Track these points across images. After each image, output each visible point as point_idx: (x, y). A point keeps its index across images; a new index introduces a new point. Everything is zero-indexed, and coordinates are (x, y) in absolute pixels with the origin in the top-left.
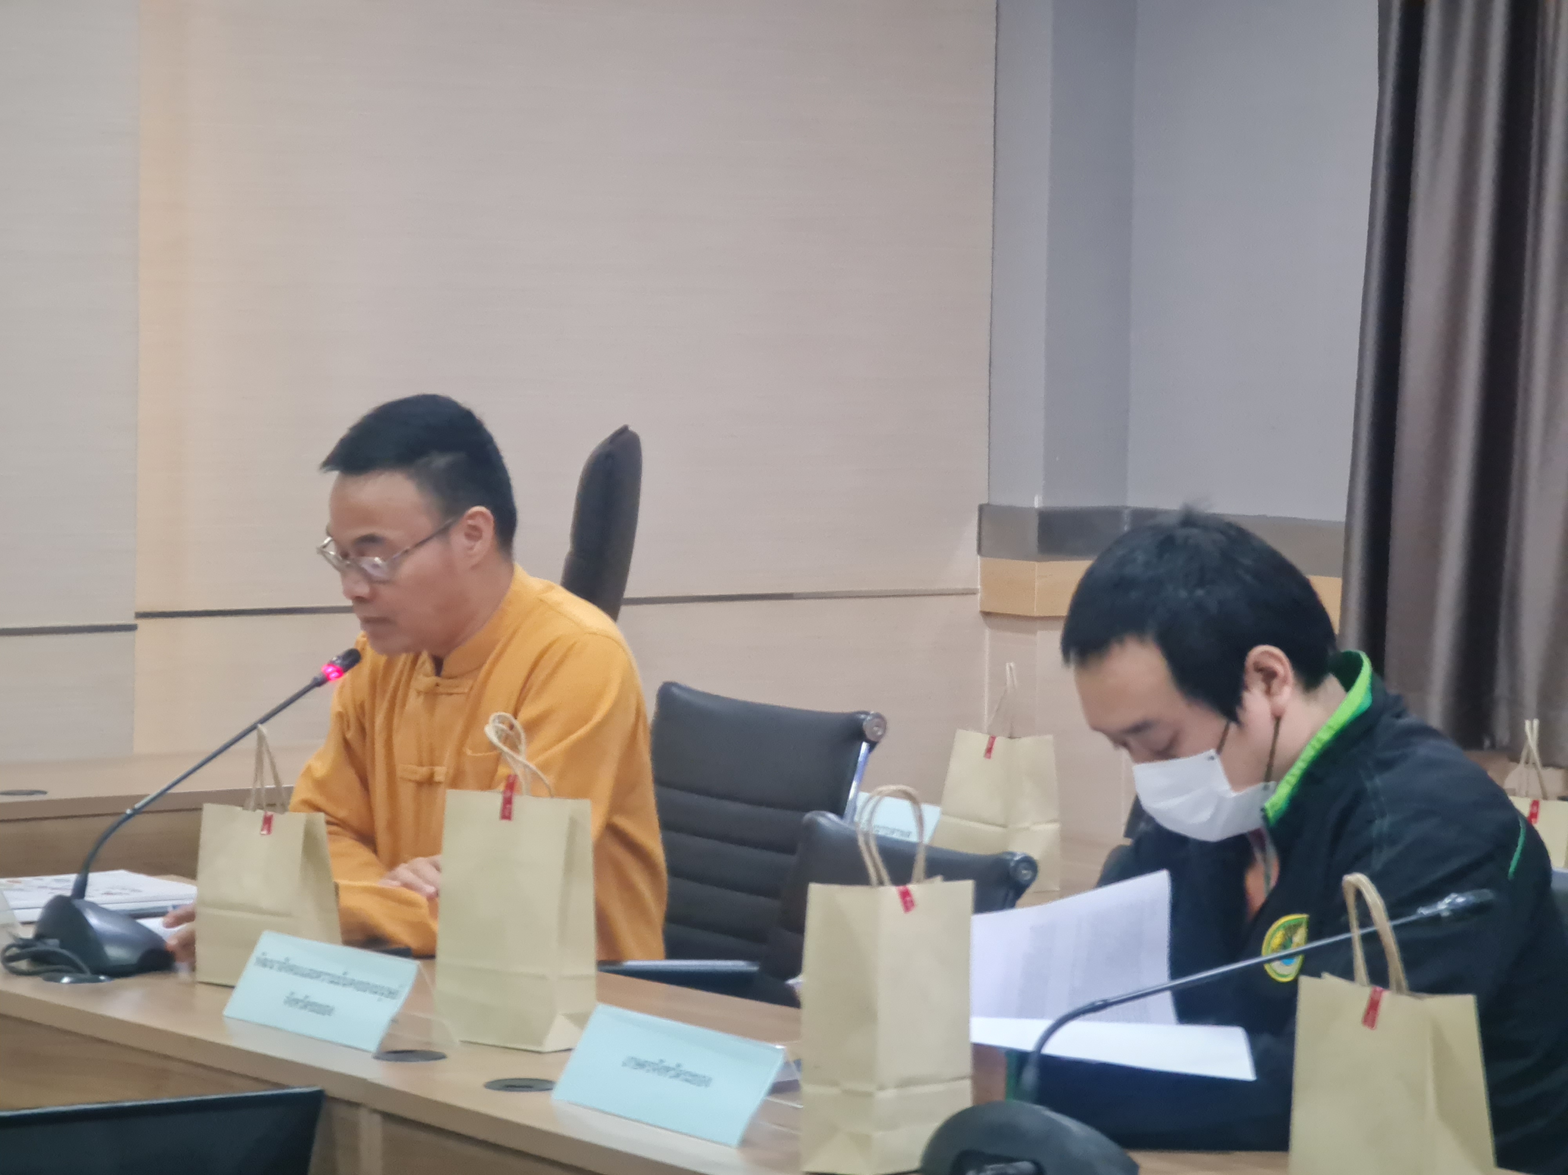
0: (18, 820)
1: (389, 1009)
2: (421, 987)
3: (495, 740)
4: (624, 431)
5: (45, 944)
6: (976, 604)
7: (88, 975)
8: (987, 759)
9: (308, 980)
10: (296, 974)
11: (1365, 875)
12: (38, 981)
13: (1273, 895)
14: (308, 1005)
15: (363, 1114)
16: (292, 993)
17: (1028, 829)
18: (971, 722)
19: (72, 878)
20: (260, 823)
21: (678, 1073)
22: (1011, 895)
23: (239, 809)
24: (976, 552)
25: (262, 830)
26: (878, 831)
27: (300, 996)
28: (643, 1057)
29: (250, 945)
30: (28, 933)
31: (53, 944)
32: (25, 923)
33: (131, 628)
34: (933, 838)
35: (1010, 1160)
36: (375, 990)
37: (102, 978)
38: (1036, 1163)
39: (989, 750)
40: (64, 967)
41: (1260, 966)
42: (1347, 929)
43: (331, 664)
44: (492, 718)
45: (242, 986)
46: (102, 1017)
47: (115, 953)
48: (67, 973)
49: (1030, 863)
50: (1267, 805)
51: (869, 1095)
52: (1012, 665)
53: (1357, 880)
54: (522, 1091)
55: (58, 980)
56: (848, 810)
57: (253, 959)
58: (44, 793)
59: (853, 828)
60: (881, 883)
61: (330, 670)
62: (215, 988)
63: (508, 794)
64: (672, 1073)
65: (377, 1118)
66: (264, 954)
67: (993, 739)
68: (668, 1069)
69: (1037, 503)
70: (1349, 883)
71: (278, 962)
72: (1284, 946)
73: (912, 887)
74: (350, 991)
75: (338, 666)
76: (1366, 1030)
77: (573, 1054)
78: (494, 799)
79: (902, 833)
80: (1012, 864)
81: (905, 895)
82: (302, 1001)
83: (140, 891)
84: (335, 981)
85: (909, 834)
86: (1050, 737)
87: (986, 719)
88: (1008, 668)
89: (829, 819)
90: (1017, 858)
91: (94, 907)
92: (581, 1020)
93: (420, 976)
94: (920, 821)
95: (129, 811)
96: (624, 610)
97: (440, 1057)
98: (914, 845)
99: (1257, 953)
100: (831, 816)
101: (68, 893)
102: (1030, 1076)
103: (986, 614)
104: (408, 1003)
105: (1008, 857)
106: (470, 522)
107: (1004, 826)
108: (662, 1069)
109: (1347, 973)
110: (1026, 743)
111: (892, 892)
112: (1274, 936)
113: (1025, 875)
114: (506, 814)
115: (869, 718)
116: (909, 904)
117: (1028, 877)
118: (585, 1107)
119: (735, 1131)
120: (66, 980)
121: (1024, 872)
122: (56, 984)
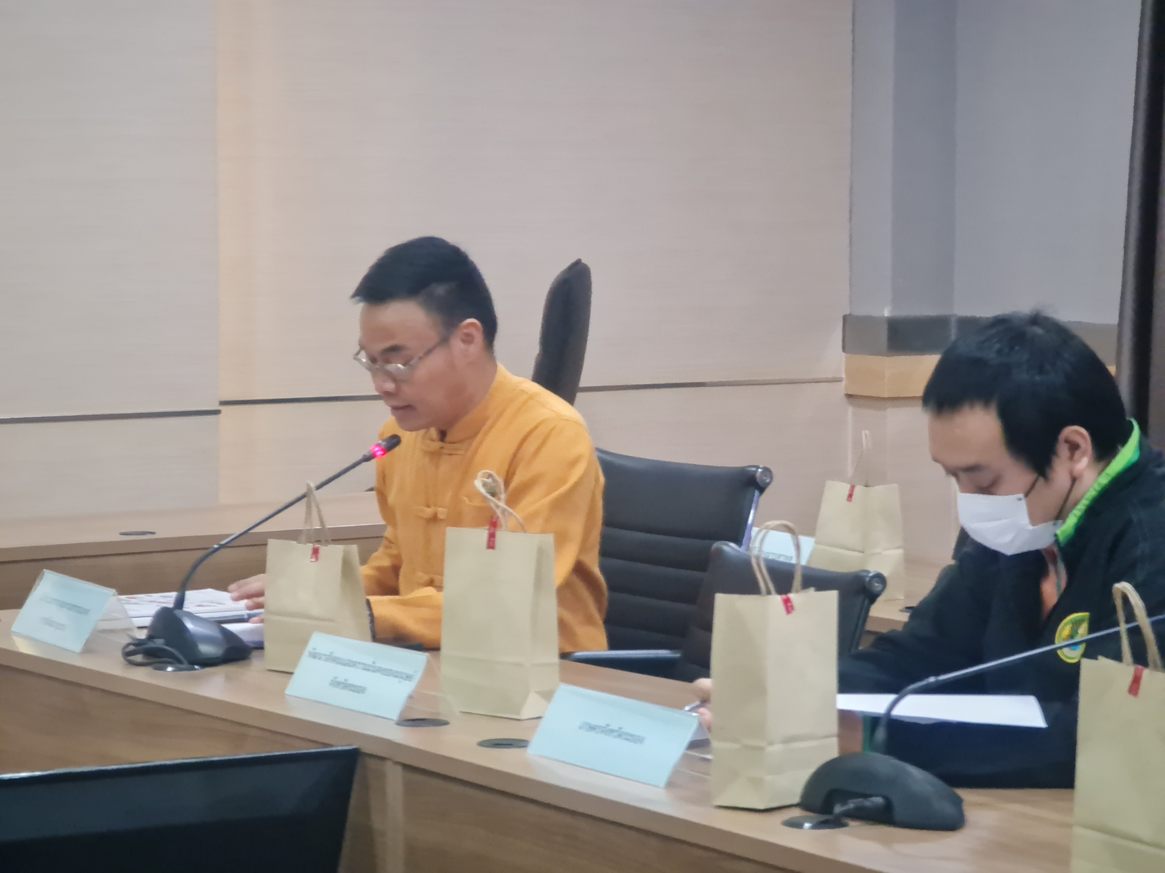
0: (134, 553)
1: (407, 688)
2: (430, 672)
3: (483, 491)
4: (578, 263)
5: (154, 642)
6: (841, 388)
7: (186, 665)
8: (849, 503)
9: (347, 668)
10: (338, 663)
11: (1131, 584)
12: (148, 670)
13: (1062, 598)
14: (346, 686)
15: (389, 765)
16: (336, 678)
17: (880, 553)
18: (838, 475)
19: (174, 595)
20: (310, 552)
21: (620, 734)
22: (866, 602)
23: (295, 542)
24: (841, 350)
25: (311, 558)
26: (769, 556)
27: (341, 679)
28: (594, 722)
29: (304, 642)
30: (142, 635)
31: (159, 643)
32: (140, 628)
33: (217, 412)
34: (809, 561)
35: (866, 796)
36: (397, 675)
37: (196, 667)
38: (885, 798)
39: (850, 496)
40: (170, 660)
41: (1054, 652)
42: (1117, 624)
43: (378, 445)
44: (480, 474)
45: (299, 672)
46: (197, 696)
47: (206, 649)
48: (170, 664)
49: (880, 578)
50: (1058, 532)
51: (762, 749)
52: (867, 432)
53: (1124, 587)
54: (505, 748)
55: (163, 669)
56: (745, 541)
57: (306, 653)
58: (153, 533)
59: (747, 553)
60: (769, 593)
61: (377, 449)
62: (279, 674)
63: (492, 530)
64: (615, 734)
65: (399, 768)
66: (315, 649)
67: (853, 487)
68: (612, 731)
69: (887, 313)
70: (1118, 589)
71: (325, 655)
72: (1071, 637)
73: (792, 596)
74: (378, 675)
75: (383, 447)
76: (1131, 697)
77: (542, 722)
78: (483, 534)
79: (786, 557)
80: (867, 579)
81: (787, 601)
82: (343, 683)
83: (224, 604)
84: (367, 668)
85: (791, 558)
86: (895, 486)
87: (850, 471)
88: (864, 436)
89: (731, 547)
90: (871, 575)
91: (190, 615)
92: (548, 695)
93: (428, 662)
94: (798, 547)
95: (216, 546)
96: (580, 396)
97: (446, 723)
98: (792, 566)
99: (1053, 642)
100: (732, 545)
101: (171, 605)
102: (881, 734)
103: (849, 396)
104: (421, 684)
105: (864, 574)
106: (465, 331)
107: (863, 552)
108: (607, 731)
109: (1117, 657)
110: (878, 490)
111: (777, 599)
112: (1064, 629)
113: (878, 586)
114: (491, 545)
115: (760, 470)
116: (790, 608)
117: (880, 589)
118: (550, 759)
119: (663, 776)
120: (170, 669)
121: (876, 584)
122: (163, 672)
